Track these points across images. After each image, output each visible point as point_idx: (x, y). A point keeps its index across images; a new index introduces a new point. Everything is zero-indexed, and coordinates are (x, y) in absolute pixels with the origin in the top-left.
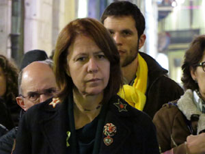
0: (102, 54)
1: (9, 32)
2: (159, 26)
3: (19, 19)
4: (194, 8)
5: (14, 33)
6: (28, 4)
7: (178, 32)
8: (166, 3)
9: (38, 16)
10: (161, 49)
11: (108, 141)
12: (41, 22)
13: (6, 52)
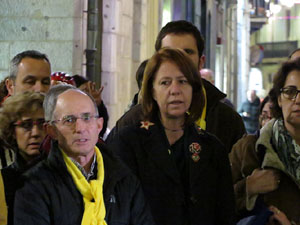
0: (185, 79)
1: (85, 47)
2: (251, 39)
3: (96, 33)
4: (292, 18)
5: (90, 48)
6: (106, 16)
7: (273, 44)
8: (260, 14)
9: (117, 30)
10: (253, 64)
11: (195, 158)
12: (120, 36)
13: (82, 70)
